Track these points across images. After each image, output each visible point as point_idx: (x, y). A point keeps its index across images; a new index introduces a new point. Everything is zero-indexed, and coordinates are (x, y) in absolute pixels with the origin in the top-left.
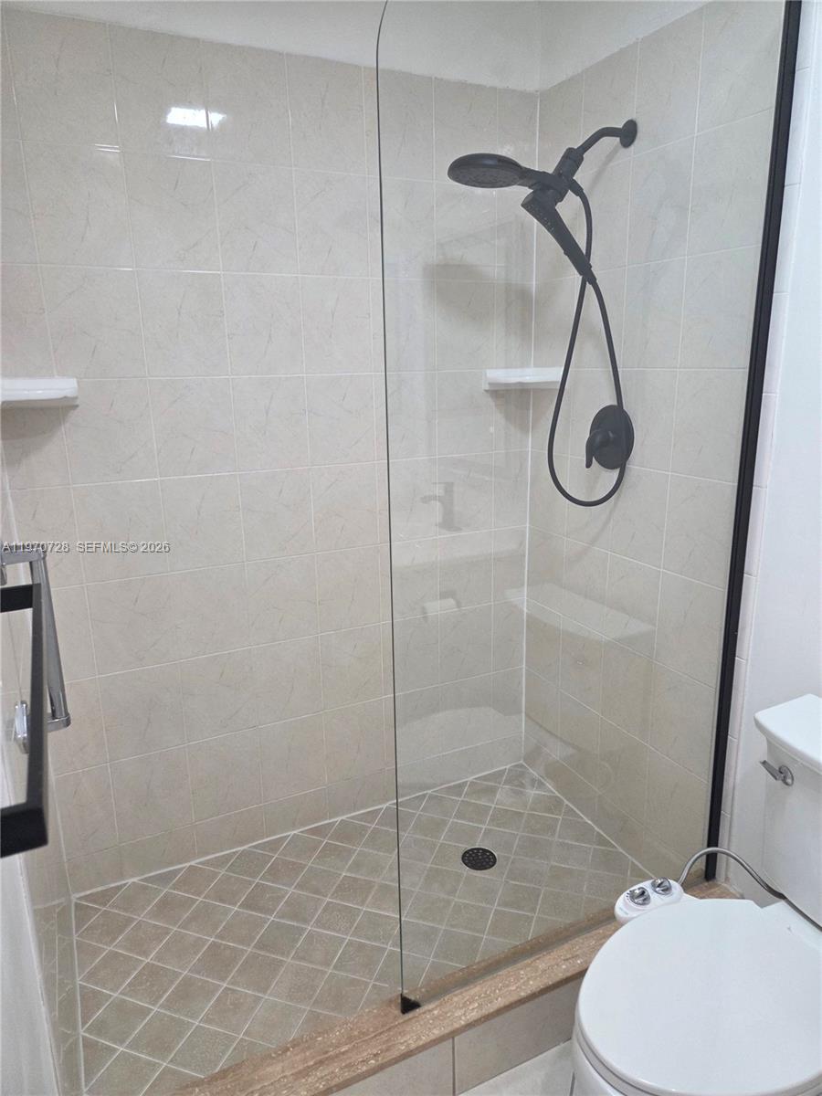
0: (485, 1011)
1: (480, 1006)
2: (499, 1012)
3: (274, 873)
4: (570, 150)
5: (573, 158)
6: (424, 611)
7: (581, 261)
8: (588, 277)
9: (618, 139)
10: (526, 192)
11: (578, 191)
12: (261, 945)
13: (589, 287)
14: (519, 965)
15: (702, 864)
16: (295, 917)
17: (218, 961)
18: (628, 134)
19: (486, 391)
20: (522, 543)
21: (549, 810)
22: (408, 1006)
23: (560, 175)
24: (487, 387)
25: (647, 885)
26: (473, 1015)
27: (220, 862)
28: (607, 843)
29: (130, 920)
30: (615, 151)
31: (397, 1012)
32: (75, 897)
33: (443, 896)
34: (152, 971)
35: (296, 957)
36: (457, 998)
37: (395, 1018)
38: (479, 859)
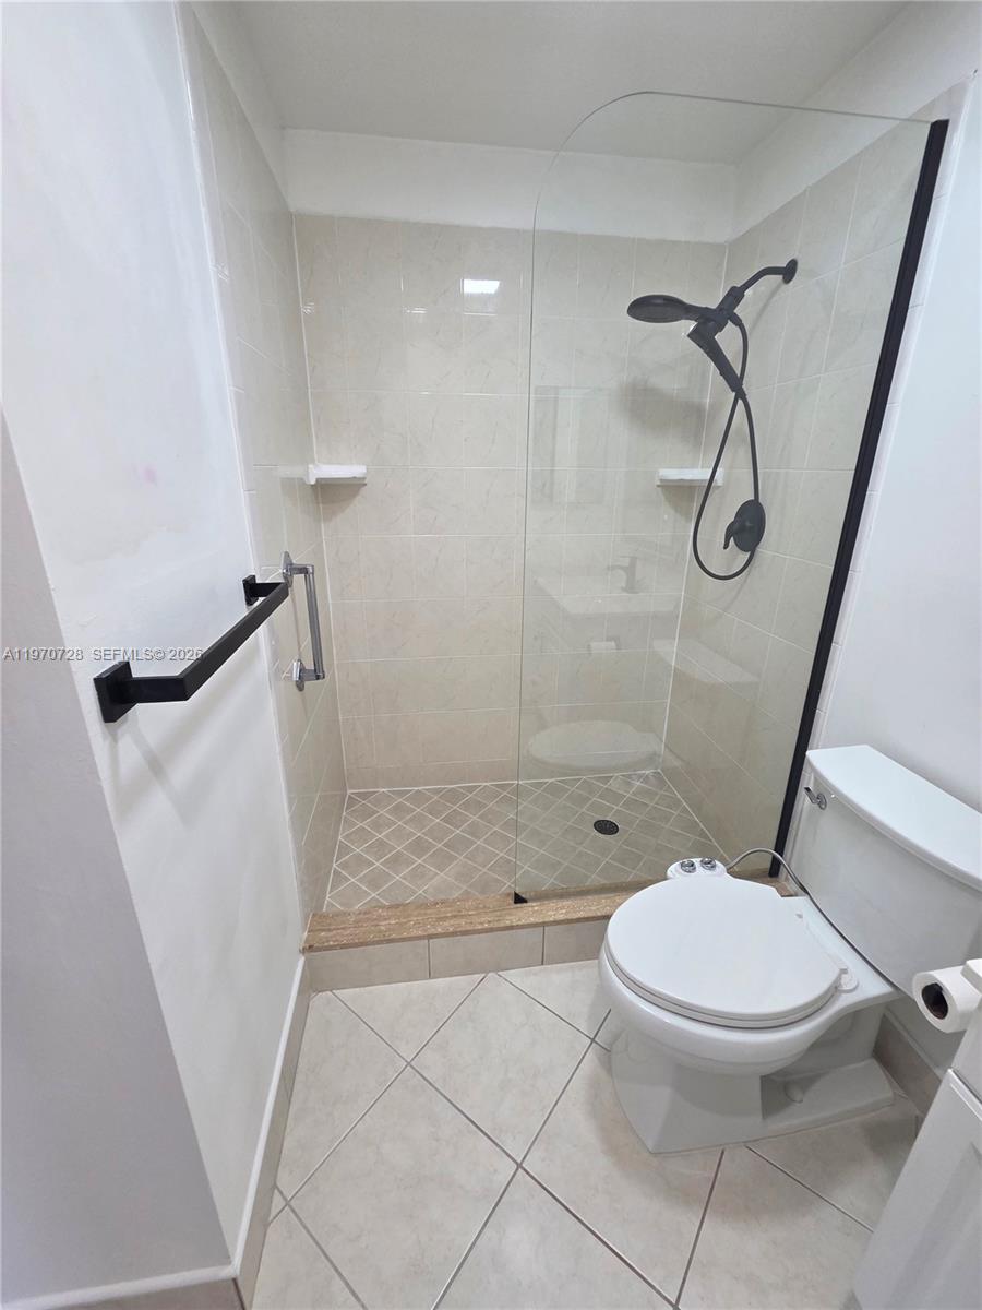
0: (569, 917)
1: (567, 913)
2: (579, 920)
3: (466, 806)
4: (733, 288)
5: (735, 295)
6: (589, 647)
7: (735, 382)
8: (741, 394)
9: (781, 277)
10: (692, 325)
11: (738, 322)
12: (446, 845)
13: (740, 401)
14: (603, 896)
15: (767, 865)
16: (472, 834)
17: (419, 847)
18: (788, 272)
19: (658, 486)
20: (677, 607)
21: (669, 806)
22: (519, 899)
23: (721, 310)
24: (659, 483)
25: (697, 861)
26: (561, 917)
27: (436, 791)
28: (707, 837)
29: (375, 812)
30: (778, 287)
31: (512, 901)
32: (349, 792)
33: (572, 843)
34: (381, 843)
35: (466, 857)
36: (552, 904)
37: (509, 904)
38: (605, 827)
